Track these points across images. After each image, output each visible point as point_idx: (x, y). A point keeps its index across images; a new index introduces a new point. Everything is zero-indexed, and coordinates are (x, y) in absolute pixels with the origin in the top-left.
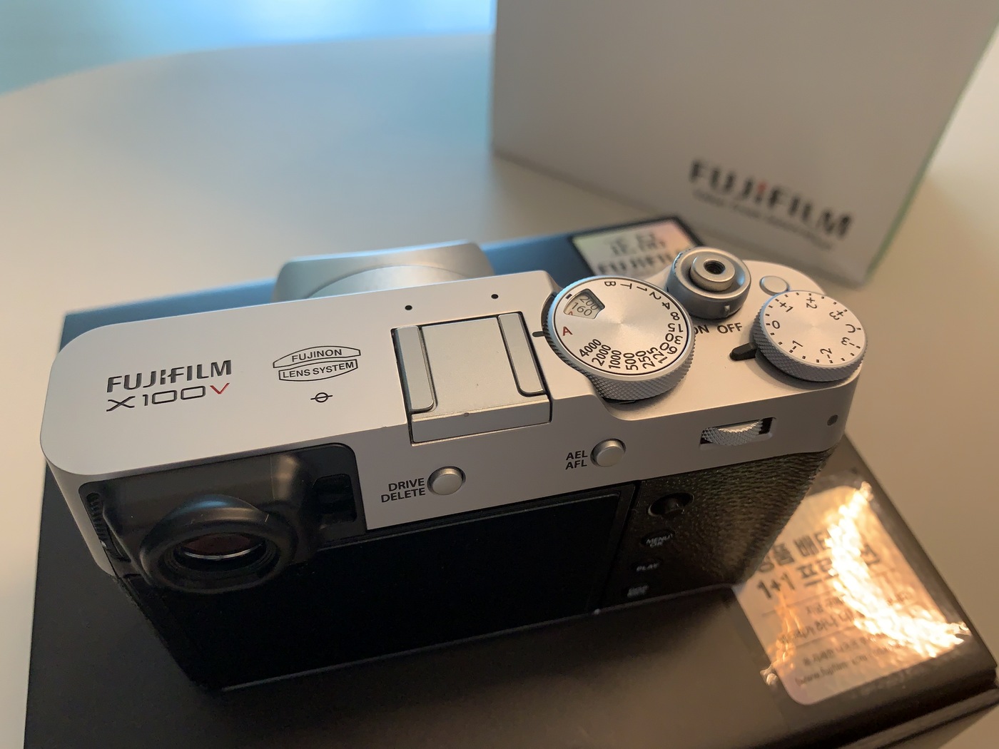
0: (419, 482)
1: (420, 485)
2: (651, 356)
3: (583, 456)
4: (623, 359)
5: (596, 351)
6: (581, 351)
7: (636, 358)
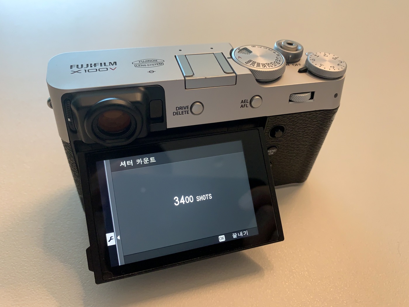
0: (187, 107)
1: (187, 109)
2: (271, 64)
3: (247, 102)
4: (261, 65)
5: (251, 63)
6: (246, 62)
7: (265, 65)
